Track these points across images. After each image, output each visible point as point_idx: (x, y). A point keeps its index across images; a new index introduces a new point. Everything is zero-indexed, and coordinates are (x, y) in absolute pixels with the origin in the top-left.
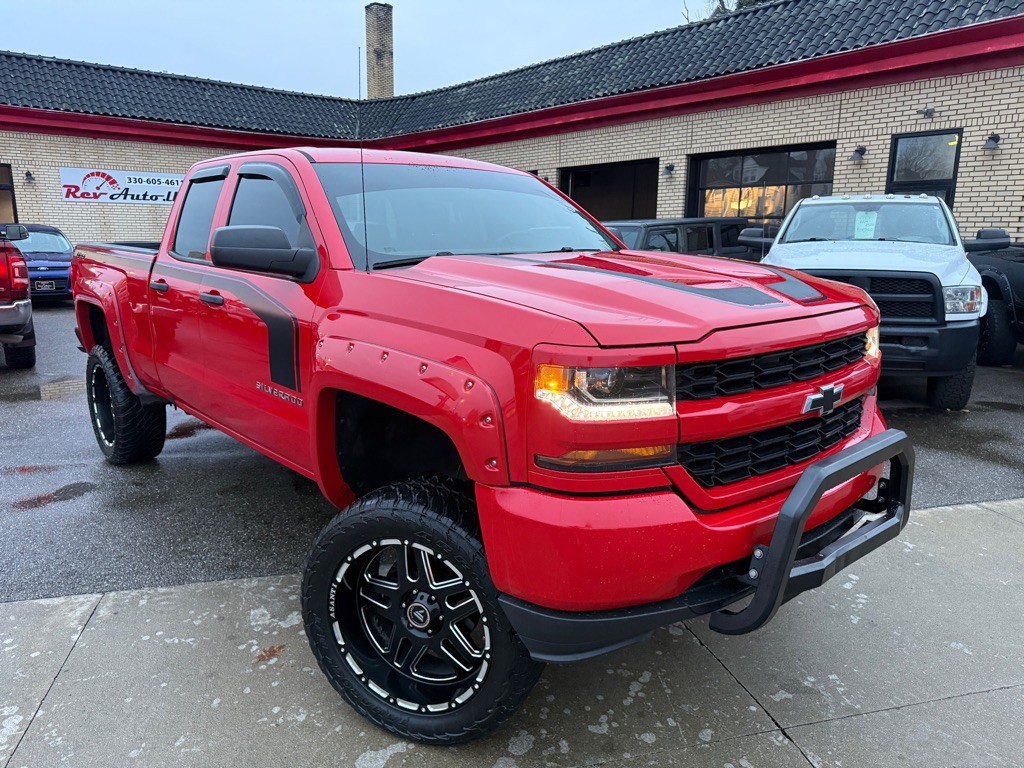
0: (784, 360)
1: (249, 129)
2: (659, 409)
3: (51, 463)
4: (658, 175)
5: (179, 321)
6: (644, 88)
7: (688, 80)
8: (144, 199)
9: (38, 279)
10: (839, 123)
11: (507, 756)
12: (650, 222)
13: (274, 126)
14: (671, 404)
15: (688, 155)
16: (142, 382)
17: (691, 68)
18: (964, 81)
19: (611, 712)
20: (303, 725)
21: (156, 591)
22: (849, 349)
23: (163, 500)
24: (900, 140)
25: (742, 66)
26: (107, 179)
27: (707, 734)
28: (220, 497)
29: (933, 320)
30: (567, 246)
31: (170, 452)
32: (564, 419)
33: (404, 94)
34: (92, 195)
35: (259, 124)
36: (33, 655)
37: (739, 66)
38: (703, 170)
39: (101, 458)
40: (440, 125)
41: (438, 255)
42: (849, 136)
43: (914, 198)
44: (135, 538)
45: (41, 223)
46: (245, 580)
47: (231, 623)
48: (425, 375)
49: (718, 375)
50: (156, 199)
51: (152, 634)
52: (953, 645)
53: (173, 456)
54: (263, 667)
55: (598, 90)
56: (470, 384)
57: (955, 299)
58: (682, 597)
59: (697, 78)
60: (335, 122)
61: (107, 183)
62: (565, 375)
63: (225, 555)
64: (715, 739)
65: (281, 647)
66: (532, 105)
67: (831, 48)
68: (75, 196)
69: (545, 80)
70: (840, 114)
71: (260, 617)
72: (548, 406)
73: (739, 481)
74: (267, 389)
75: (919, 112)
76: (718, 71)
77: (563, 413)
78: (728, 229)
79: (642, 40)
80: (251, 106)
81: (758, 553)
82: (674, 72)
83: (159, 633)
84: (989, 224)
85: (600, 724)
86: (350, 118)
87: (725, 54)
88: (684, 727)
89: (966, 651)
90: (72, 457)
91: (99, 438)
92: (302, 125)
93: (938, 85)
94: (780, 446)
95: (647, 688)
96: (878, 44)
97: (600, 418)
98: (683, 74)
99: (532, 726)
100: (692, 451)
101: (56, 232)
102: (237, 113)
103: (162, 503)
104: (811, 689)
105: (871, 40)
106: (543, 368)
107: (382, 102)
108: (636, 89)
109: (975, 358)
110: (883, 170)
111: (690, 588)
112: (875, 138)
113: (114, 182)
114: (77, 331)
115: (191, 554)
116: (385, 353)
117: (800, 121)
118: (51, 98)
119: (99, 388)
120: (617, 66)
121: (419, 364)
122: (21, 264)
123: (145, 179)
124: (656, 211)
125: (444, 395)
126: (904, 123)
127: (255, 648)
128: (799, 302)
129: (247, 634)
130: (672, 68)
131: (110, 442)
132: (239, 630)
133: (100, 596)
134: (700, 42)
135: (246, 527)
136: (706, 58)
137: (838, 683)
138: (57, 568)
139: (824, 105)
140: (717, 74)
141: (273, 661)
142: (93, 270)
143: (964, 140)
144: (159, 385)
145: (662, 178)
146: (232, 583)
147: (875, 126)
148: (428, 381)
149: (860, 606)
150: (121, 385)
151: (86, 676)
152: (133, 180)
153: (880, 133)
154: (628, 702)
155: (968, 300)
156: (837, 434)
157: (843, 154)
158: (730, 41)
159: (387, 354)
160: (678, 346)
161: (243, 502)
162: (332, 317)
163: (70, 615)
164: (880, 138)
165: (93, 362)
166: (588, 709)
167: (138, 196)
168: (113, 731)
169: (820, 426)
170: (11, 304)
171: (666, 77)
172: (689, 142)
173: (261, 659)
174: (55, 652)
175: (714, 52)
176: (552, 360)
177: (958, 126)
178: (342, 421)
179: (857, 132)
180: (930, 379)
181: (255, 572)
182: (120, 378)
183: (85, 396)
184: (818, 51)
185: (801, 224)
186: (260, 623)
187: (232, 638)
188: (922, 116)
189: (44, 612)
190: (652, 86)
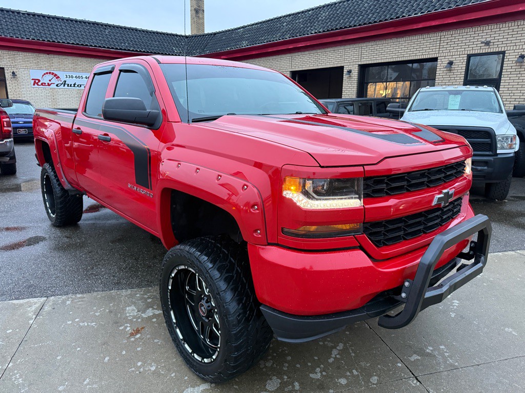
0: (423, 175)
1: (129, 50)
2: (353, 203)
3: (22, 225)
4: (343, 75)
5: (91, 151)
6: (337, 29)
7: (360, 25)
8: (74, 86)
9: (19, 128)
10: (439, 48)
11: (265, 391)
12: (339, 100)
13: (142, 48)
14: (360, 200)
15: (359, 65)
16: (70, 183)
17: (361, 19)
18: (507, 26)
19: (322, 366)
20: (154, 372)
21: (76, 296)
22: (457, 170)
23: (82, 246)
24: (471, 58)
25: (389, 17)
26: (55, 76)
27: (374, 379)
28: (111, 244)
29: (491, 153)
30: (299, 111)
31: (85, 220)
32: (299, 208)
33: (210, 32)
34: (47, 84)
35: (134, 47)
36: (8, 332)
37: (387, 18)
38: (367, 73)
39: (49, 223)
40: (229, 49)
41: (228, 115)
42: (444, 55)
43: (480, 88)
44: (65, 267)
45: (21, 99)
46: (124, 290)
47: (116, 315)
48: (221, 182)
49: (386, 183)
50: (80, 86)
51: (73, 320)
52: (506, 329)
53: (87, 222)
54: (133, 339)
55: (312, 30)
56: (246, 187)
57: (502, 142)
58: (363, 307)
59: (365, 24)
60: (174, 46)
61: (55, 78)
62: (300, 183)
63: (114, 276)
64: (379, 382)
65: (143, 328)
66: (277, 38)
67: (436, 8)
68: (38, 85)
69: (284, 25)
70: (440, 43)
71: (131, 311)
72: (290, 200)
73: (396, 243)
74: (134, 187)
75: (482, 43)
76: (376, 20)
77: (298, 204)
78: (380, 104)
79: (336, 4)
80: (130, 38)
81: (407, 284)
82: (352, 21)
83: (77, 320)
84: (518, 102)
85: (316, 373)
86: (182, 44)
87: (380, 11)
88: (362, 375)
89: (514, 333)
90: (34, 222)
91: (48, 212)
92: (156, 48)
93: (492, 28)
94: (419, 223)
95: (341, 352)
96: (461, 6)
97: (319, 208)
98: (357, 22)
99: (279, 374)
100: (370, 226)
101: (28, 103)
102: (122, 41)
103: (81, 248)
104: (431, 354)
105: (458, 4)
106: (288, 179)
107: (198, 36)
108: (332, 30)
109: (512, 173)
110: (462, 73)
111: (368, 302)
112: (458, 56)
113: (58, 77)
114: (36, 155)
115: (95, 276)
116: (197, 169)
117: (419, 47)
118: (25, 33)
119: (48, 186)
120: (322, 17)
121: (217, 175)
122: (8, 119)
123: (74, 76)
124: (342, 94)
125: (231, 193)
126: (474, 48)
127: (128, 328)
128: (431, 143)
129: (124, 321)
130: (351, 19)
131: (54, 214)
132: (120, 318)
133: (45, 299)
134: (366, 5)
135: (125, 261)
136: (369, 13)
137: (445, 350)
138: (23, 283)
139: (431, 38)
140: (375, 22)
141: (138, 336)
142: (46, 123)
143: (505, 57)
144: (78, 185)
145: (345, 77)
146: (117, 292)
147: (458, 50)
148: (222, 185)
149: (455, 307)
150: (58, 185)
151: (36, 344)
152: (68, 76)
153: (461, 54)
154: (331, 360)
155: (509, 143)
156: (448, 217)
157: (441, 65)
158: (382, 4)
159: (199, 169)
160: (365, 167)
161: (124, 247)
162: (169, 149)
163: (29, 309)
164: (461, 56)
165: (44, 172)
166: (309, 364)
167: (71, 85)
168: (50, 375)
169: (440, 212)
170: (3, 141)
171: (348, 23)
172: (360, 58)
173: (132, 334)
174: (20, 330)
175: (374, 10)
176: (292, 174)
177: (503, 50)
178: (174, 206)
179: (449, 53)
180: (486, 184)
181: (130, 286)
182: (58, 180)
183: (41, 190)
184: (429, 9)
185: (420, 102)
186: (132, 314)
187: (116, 323)
188: (484, 45)
189: (15, 308)
190: (341, 28)
